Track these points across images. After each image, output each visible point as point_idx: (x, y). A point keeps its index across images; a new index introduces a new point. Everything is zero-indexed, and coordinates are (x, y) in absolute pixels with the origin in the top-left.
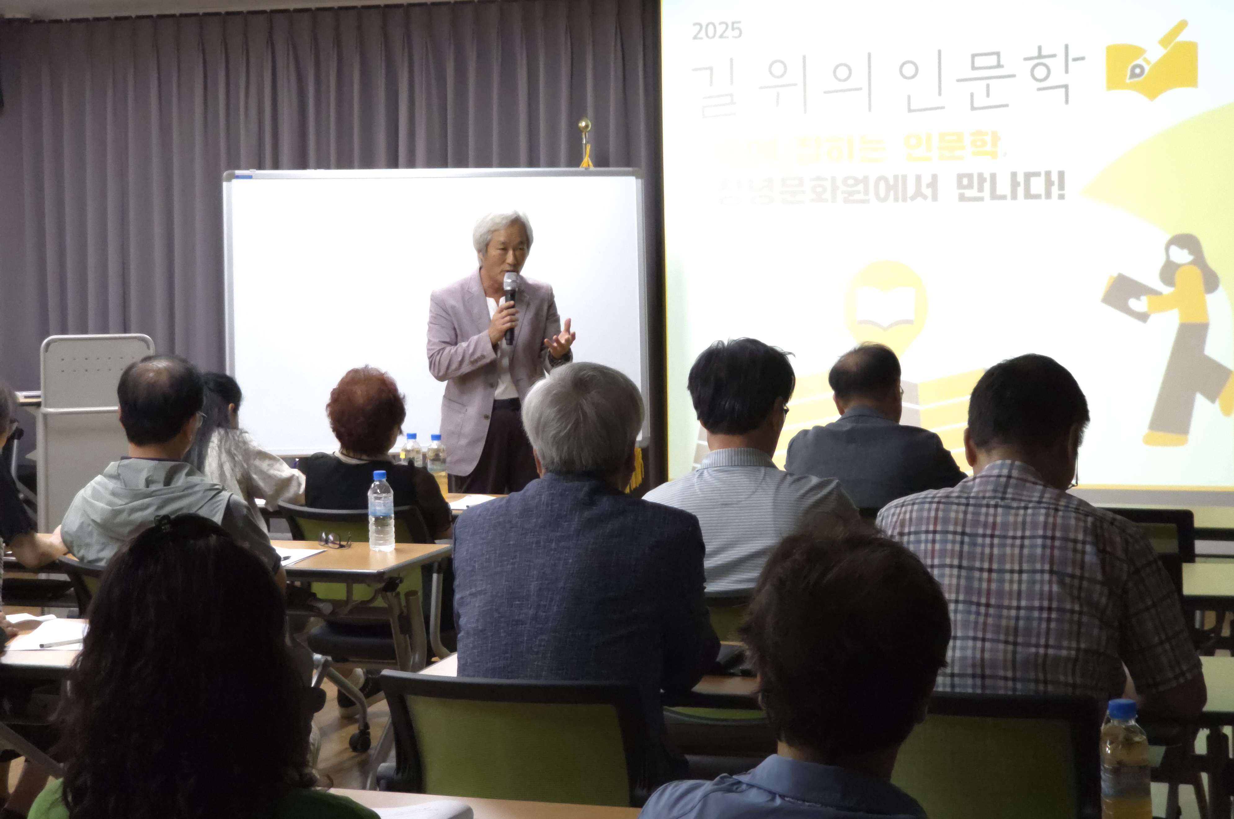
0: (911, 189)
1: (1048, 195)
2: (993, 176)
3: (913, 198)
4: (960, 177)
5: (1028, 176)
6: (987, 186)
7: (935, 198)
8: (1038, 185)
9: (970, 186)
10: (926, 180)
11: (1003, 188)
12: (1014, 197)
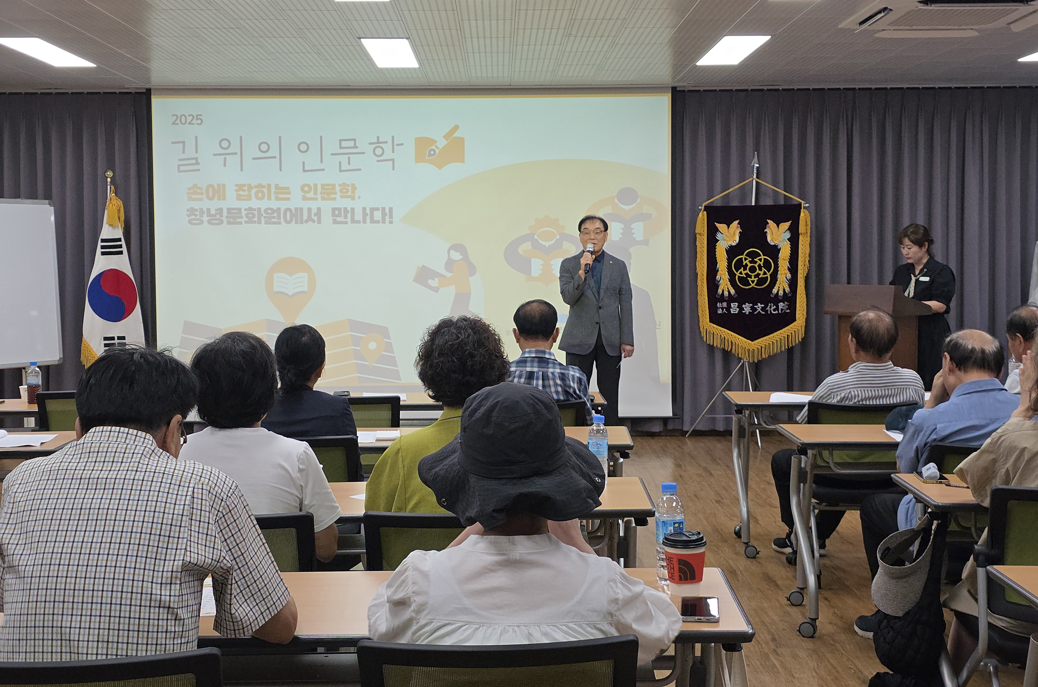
0: (305, 217)
1: (384, 222)
2: (353, 209)
3: (307, 222)
4: (334, 209)
5: (373, 210)
6: (349, 215)
7: (319, 222)
8: (378, 215)
9: (339, 215)
10: (314, 211)
11: (359, 216)
12: (365, 222)
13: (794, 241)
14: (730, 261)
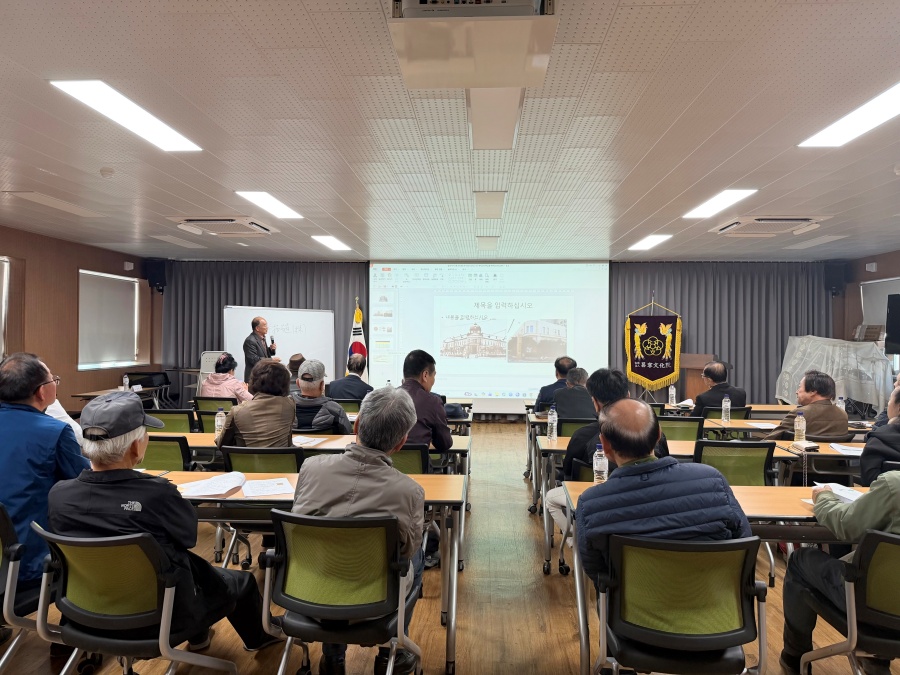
13: (674, 333)
14: (641, 342)
